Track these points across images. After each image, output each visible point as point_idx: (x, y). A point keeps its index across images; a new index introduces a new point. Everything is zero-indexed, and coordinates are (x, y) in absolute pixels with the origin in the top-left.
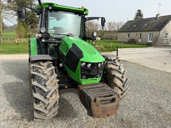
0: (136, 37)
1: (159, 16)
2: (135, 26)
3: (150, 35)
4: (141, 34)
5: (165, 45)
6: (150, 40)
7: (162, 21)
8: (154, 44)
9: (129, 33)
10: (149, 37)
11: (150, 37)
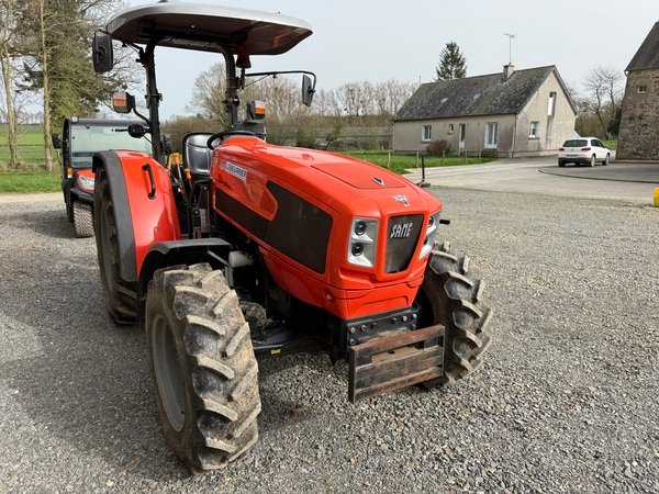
0: (449, 134)
1: (510, 71)
2: (444, 100)
3: (491, 125)
4: (463, 126)
5: (532, 154)
6: (490, 142)
7: (520, 86)
8: (503, 155)
9: (427, 124)
10: (487, 133)
11: (491, 133)
